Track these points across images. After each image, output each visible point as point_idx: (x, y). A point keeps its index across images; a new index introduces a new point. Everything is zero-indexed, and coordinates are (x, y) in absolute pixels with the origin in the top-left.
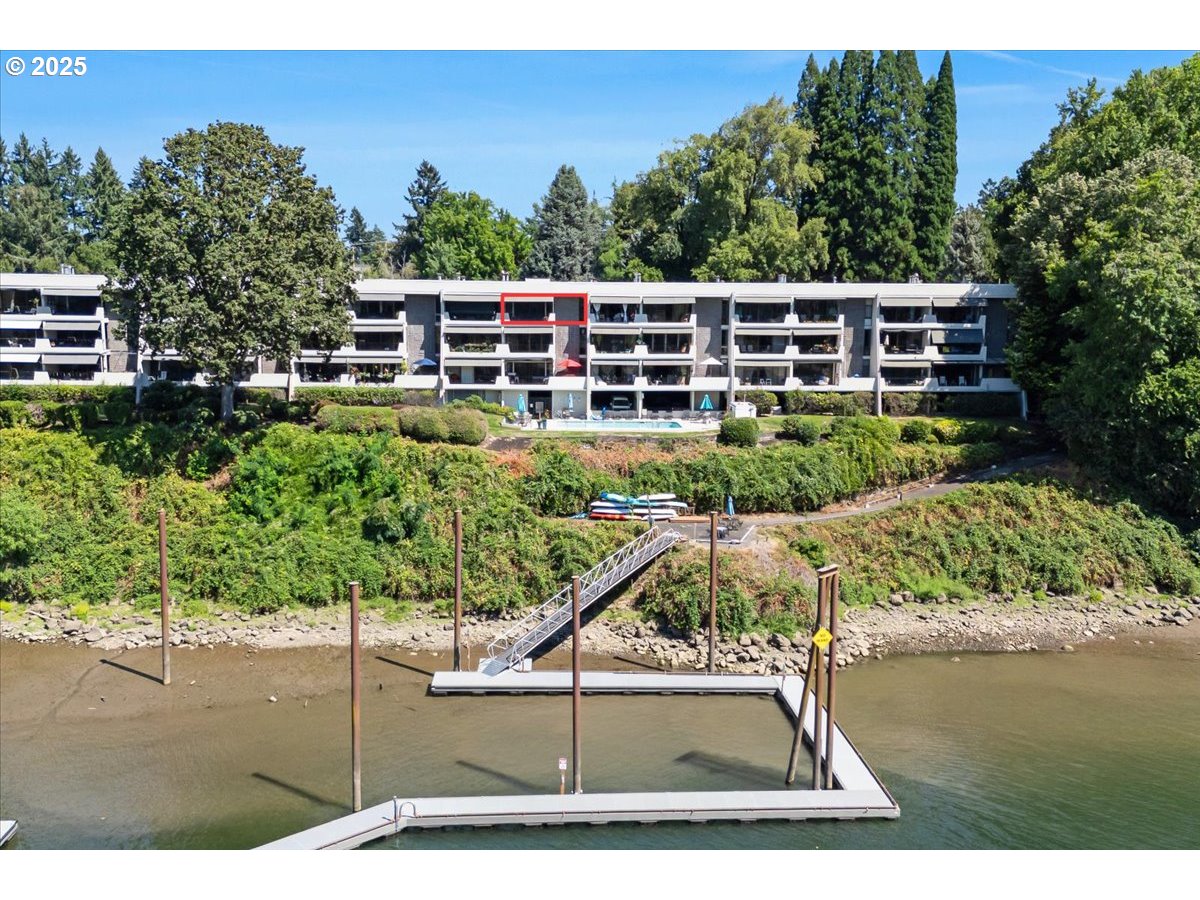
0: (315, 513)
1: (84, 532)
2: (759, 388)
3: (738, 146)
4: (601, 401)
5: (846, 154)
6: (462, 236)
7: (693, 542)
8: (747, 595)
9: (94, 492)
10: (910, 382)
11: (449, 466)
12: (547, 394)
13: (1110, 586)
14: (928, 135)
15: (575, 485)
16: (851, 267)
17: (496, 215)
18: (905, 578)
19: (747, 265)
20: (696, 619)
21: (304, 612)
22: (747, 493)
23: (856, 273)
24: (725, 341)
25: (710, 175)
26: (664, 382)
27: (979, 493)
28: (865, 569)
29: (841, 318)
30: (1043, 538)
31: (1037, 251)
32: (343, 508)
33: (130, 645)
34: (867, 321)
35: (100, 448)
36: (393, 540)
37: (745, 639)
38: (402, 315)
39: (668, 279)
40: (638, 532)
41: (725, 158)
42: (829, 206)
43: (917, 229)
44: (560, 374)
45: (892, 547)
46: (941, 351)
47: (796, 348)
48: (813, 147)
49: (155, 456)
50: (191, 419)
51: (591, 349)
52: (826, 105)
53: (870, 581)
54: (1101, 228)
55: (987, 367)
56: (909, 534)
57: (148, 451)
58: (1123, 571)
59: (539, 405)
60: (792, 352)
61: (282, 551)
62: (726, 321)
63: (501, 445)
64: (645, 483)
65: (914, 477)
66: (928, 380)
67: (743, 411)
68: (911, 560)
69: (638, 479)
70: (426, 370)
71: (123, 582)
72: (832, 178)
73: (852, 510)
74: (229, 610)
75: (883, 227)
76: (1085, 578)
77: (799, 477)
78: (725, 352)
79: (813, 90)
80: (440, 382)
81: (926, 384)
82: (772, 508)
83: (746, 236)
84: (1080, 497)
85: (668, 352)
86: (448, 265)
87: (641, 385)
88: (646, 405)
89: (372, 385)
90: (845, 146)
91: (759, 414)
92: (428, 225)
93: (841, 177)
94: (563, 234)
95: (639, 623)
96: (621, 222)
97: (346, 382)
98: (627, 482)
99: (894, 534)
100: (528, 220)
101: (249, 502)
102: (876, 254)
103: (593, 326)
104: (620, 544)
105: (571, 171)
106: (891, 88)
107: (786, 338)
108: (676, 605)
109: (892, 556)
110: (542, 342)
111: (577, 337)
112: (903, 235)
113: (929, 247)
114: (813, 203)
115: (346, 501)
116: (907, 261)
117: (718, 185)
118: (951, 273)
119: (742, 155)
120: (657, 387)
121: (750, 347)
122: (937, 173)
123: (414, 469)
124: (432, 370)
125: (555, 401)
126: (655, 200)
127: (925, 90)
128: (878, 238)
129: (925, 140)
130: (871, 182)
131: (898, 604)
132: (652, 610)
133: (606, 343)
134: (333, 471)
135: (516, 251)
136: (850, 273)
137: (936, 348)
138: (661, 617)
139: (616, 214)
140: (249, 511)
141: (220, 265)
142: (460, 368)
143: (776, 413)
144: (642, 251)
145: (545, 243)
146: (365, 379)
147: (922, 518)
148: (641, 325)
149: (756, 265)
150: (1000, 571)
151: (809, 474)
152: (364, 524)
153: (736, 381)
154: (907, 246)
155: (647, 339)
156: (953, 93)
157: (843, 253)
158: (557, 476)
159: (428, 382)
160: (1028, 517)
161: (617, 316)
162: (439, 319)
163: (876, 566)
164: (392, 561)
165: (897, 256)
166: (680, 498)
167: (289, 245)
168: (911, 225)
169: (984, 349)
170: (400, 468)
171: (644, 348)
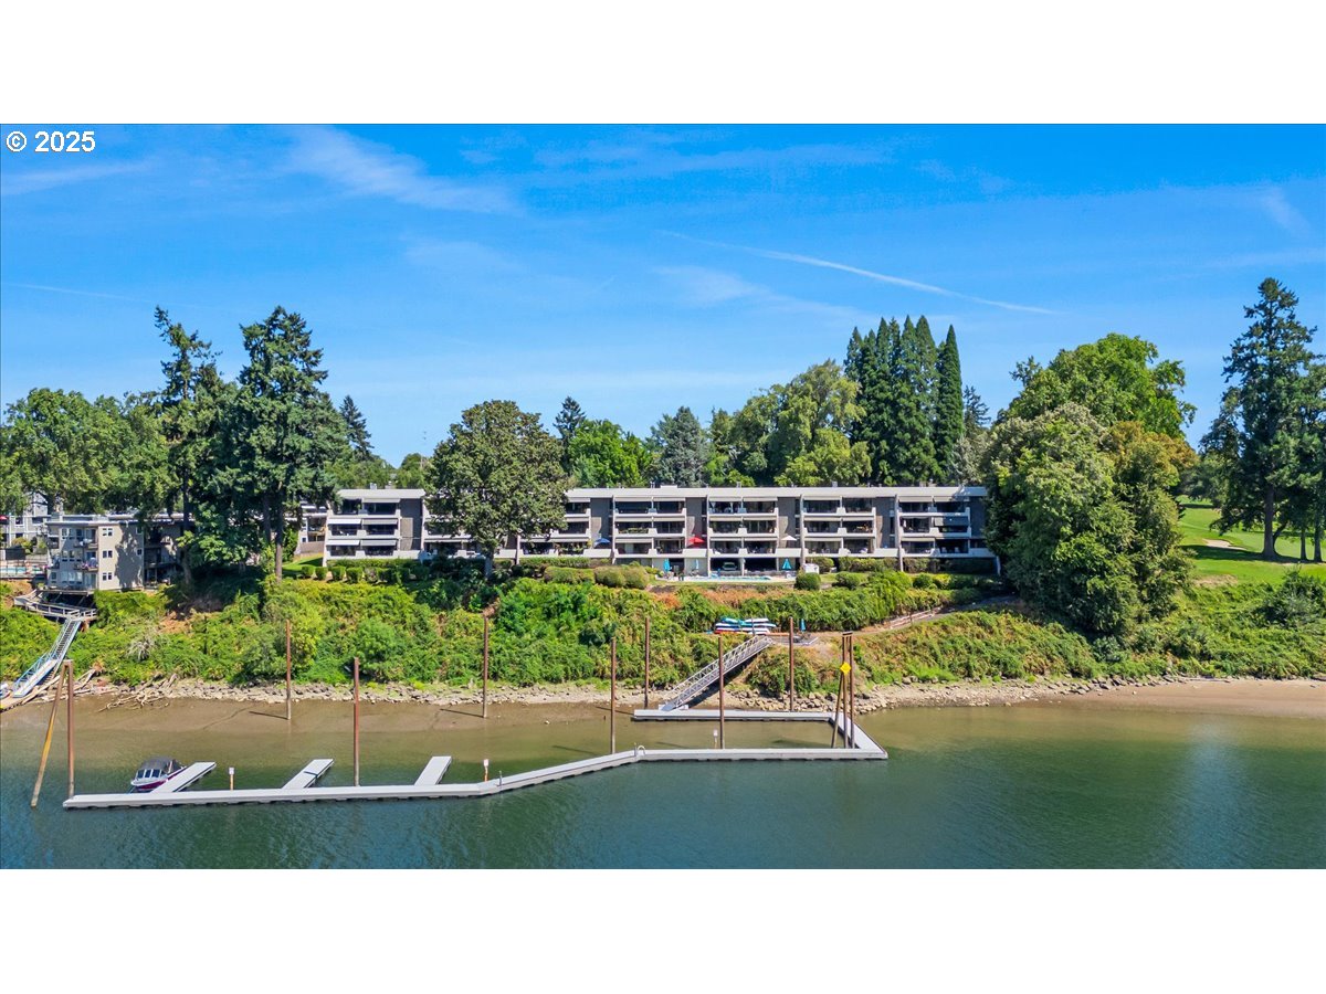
0: (550, 630)
1: (413, 643)
2: (821, 555)
3: (804, 394)
4: (717, 564)
5: (883, 395)
6: (597, 452)
7: (780, 644)
8: (812, 672)
9: (415, 620)
10: (922, 551)
11: (628, 601)
12: (681, 561)
13: (1042, 674)
14: (942, 381)
15: (706, 613)
16: (890, 474)
17: (623, 436)
18: (913, 669)
19: (814, 474)
20: (783, 685)
21: (550, 687)
22: (813, 618)
23: (894, 478)
24: (798, 525)
25: (785, 413)
26: (758, 552)
27: (961, 618)
28: (888, 663)
29: (874, 509)
30: (1000, 644)
31: (995, 467)
32: (566, 627)
33: (454, 703)
34: (891, 512)
35: (414, 594)
36: (598, 644)
37: (812, 695)
38: (588, 511)
39: (758, 485)
40: (746, 639)
41: (795, 401)
42: (873, 430)
43: (936, 447)
44: (690, 547)
45: (905, 650)
46: (941, 531)
47: (845, 529)
48: (858, 393)
49: (449, 599)
50: (469, 577)
51: (710, 531)
52: (867, 362)
53: (890, 669)
54: (1027, 453)
55: (973, 541)
56: (915, 642)
57: (444, 595)
58: (1050, 664)
59: (676, 567)
60: (842, 532)
61: (533, 651)
62: (798, 512)
63: (657, 590)
64: (749, 612)
65: (921, 609)
66: (933, 550)
67: (811, 569)
68: (916, 658)
69: (744, 610)
70: (602, 546)
71: (440, 671)
72: (874, 412)
73: (882, 630)
74: (506, 685)
75: (911, 446)
76: (1026, 668)
77: (846, 608)
78: (798, 532)
79: (858, 351)
80: (612, 554)
81: (932, 552)
82: (829, 628)
83: (812, 454)
84: (1025, 621)
85: (760, 532)
86: (588, 474)
87: (743, 553)
88: (747, 567)
89: (569, 556)
90: (882, 390)
91: (822, 572)
92: (573, 445)
93: (880, 411)
94: (682, 453)
95: (748, 690)
96: (719, 440)
97: (552, 554)
98: (738, 611)
99: (906, 642)
100: (647, 439)
101: (510, 622)
102: (907, 465)
103: (711, 516)
104: (735, 645)
105: (687, 410)
106: (913, 349)
107: (838, 523)
108: (771, 678)
109: (905, 655)
110: (678, 526)
111: (700, 524)
112: (926, 451)
113: (946, 459)
114: (861, 429)
115: (568, 623)
116: (929, 469)
117: (790, 420)
118: (952, 479)
119: (808, 399)
120: (754, 555)
121: (815, 529)
122: (948, 408)
123: (607, 604)
124: (607, 546)
125: (687, 565)
126: (747, 429)
127: (938, 351)
128: (908, 454)
129: (939, 385)
130: (901, 415)
131: (908, 684)
132: (756, 683)
133: (719, 527)
134: (559, 605)
135: (639, 463)
136: (889, 478)
137: (937, 529)
138: (762, 686)
139: (715, 433)
140: (509, 629)
141: (499, 483)
142: (624, 544)
143: (833, 572)
144: (738, 464)
145: (669, 460)
146: (565, 552)
147: (923, 632)
148: (742, 515)
149: (820, 474)
150: (971, 664)
151: (852, 607)
152: (580, 636)
153: (806, 551)
154: (929, 459)
155: (746, 524)
156: (957, 353)
157: (884, 465)
158: (695, 607)
159: (605, 553)
160: (991, 633)
161: (726, 509)
162: (611, 513)
163: (894, 661)
164: (598, 656)
165: (923, 466)
166: (771, 621)
167: (534, 471)
168: (932, 444)
169: (969, 529)
170: (598, 603)
171: (745, 529)
